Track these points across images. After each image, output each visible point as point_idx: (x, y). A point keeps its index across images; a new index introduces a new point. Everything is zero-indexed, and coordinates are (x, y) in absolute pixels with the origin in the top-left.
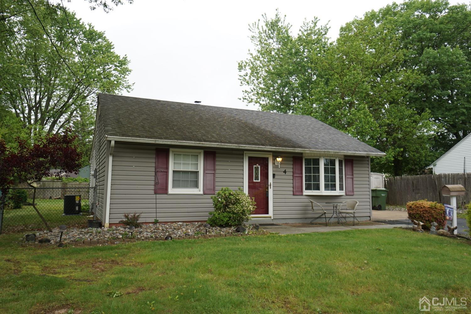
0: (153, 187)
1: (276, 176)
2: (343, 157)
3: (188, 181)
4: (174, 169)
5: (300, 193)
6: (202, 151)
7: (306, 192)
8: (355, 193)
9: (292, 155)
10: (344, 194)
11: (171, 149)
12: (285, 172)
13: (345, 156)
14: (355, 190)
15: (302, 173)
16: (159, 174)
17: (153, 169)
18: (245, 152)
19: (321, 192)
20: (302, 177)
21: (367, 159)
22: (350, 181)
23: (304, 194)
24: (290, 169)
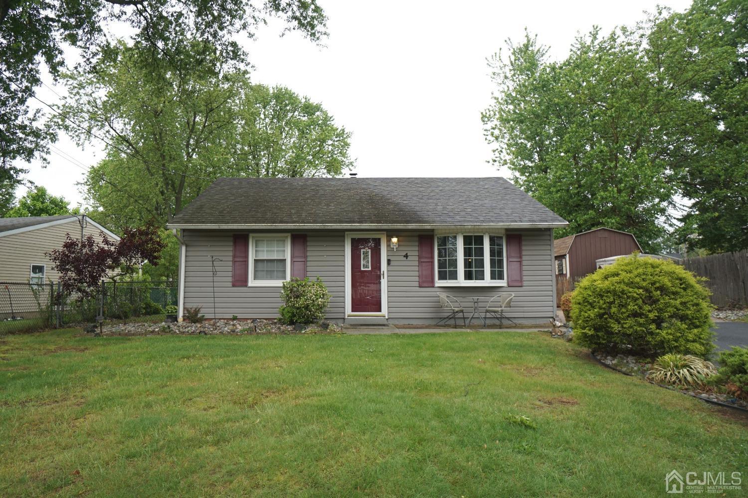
0: (230, 279)
1: (392, 263)
2: (503, 232)
3: (274, 271)
4: (256, 257)
5: (431, 285)
6: (289, 235)
7: (439, 283)
8: (525, 283)
9: (418, 233)
10: (505, 285)
11: (251, 235)
12: (406, 256)
13: (507, 230)
14: (525, 278)
15: (433, 257)
16: (237, 264)
17: (231, 259)
18: (346, 233)
19: (458, 282)
20: (433, 262)
21: (548, 233)
22: (515, 266)
23: (437, 285)
24: (414, 251)
